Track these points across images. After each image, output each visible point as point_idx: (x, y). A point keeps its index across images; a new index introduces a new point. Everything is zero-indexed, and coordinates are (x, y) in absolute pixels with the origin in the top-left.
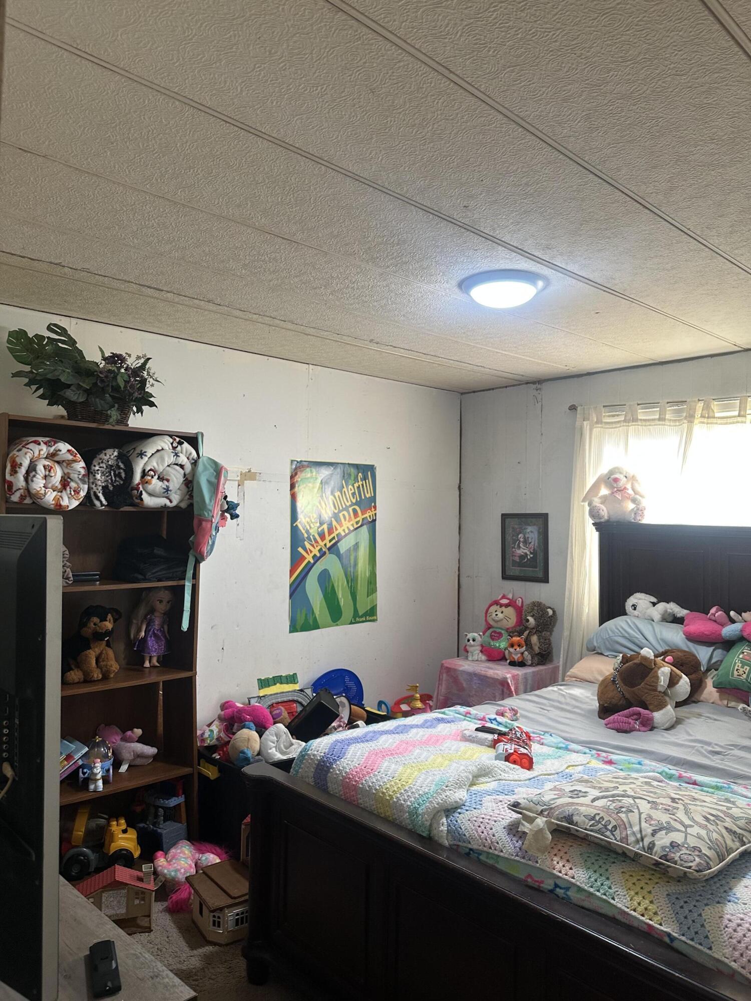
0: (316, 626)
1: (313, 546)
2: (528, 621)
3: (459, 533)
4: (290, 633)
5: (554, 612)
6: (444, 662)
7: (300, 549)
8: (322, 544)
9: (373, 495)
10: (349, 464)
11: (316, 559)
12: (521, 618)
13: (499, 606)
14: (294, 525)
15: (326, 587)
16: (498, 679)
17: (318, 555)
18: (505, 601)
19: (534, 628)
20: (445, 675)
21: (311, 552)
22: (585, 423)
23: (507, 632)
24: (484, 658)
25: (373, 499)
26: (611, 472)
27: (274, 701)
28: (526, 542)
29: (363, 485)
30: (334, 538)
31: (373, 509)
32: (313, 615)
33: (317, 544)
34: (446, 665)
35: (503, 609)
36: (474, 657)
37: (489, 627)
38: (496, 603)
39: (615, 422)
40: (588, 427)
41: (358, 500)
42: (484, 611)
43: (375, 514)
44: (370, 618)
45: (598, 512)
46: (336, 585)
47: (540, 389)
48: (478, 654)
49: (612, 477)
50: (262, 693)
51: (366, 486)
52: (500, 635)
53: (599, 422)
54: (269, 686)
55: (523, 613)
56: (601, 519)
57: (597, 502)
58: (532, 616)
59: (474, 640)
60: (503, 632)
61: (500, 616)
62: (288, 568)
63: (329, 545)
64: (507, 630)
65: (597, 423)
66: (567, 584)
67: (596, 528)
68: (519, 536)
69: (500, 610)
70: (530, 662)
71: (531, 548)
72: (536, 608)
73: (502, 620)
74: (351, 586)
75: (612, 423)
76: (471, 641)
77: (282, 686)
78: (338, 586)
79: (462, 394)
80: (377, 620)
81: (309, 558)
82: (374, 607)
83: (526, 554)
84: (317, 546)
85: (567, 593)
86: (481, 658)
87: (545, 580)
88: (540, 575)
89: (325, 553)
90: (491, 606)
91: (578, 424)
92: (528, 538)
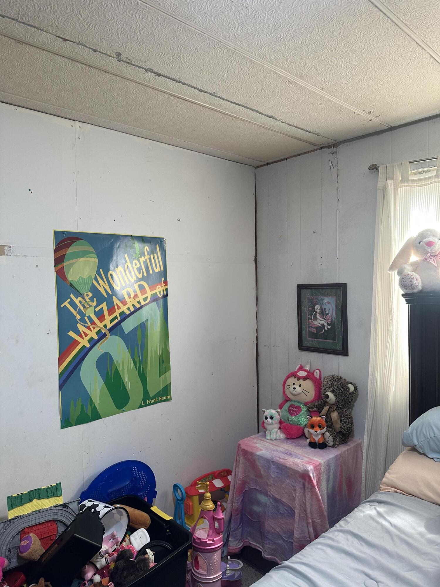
0: (96, 416)
1: (89, 328)
2: (327, 397)
3: (257, 304)
4: (62, 428)
5: (356, 388)
6: (241, 442)
7: (71, 334)
8: (100, 325)
9: (162, 269)
10: (132, 236)
11: (93, 343)
12: (320, 392)
13: (296, 379)
14: (62, 306)
15: (108, 372)
16: (298, 471)
17: (96, 337)
18: (302, 374)
19: (334, 404)
20: (241, 458)
21: (86, 335)
22: (389, 182)
23: (306, 406)
24: (282, 436)
25: (164, 273)
26: (422, 236)
27: (26, 525)
28: (323, 313)
29: (150, 259)
30: (116, 318)
31: (163, 285)
32: (91, 405)
33: (94, 326)
34: (243, 447)
35: (301, 381)
36: (272, 436)
37: (287, 400)
38: (294, 375)
39: (425, 179)
40: (392, 186)
41: (145, 275)
42: (282, 383)
43: (167, 290)
44: (164, 398)
45: (411, 281)
46: (120, 369)
47: (336, 152)
48: (277, 432)
49: (424, 240)
50: (12, 515)
51: (154, 260)
52: (299, 409)
53: (405, 180)
54: (22, 504)
55: (322, 387)
56: (413, 289)
57: (408, 270)
58: (333, 392)
59: (272, 418)
60: (302, 406)
61: (298, 389)
62: (56, 355)
63: (109, 326)
64: (306, 404)
65: (403, 181)
66: (371, 359)
67: (406, 300)
68: (316, 307)
69: (298, 383)
70: (331, 444)
71: (329, 319)
72: (335, 383)
73: (300, 394)
74: (140, 367)
75: (421, 180)
76: (269, 419)
77: (40, 501)
78: (123, 369)
79: (256, 167)
80: (171, 399)
81: (84, 342)
82: (167, 386)
83: (323, 326)
84: (94, 328)
85: (371, 369)
86: (280, 436)
87: (344, 352)
88: (339, 347)
89: (105, 335)
90: (288, 377)
91: (380, 184)
92: (325, 309)
